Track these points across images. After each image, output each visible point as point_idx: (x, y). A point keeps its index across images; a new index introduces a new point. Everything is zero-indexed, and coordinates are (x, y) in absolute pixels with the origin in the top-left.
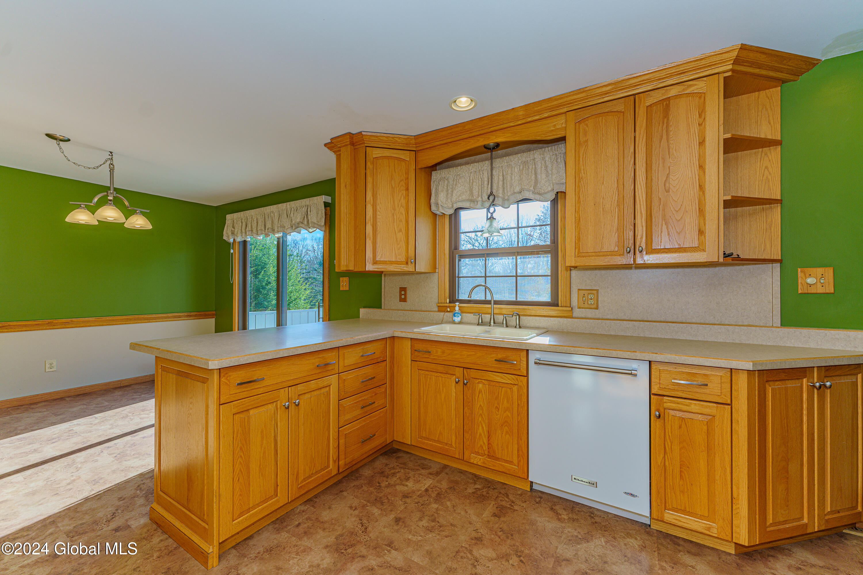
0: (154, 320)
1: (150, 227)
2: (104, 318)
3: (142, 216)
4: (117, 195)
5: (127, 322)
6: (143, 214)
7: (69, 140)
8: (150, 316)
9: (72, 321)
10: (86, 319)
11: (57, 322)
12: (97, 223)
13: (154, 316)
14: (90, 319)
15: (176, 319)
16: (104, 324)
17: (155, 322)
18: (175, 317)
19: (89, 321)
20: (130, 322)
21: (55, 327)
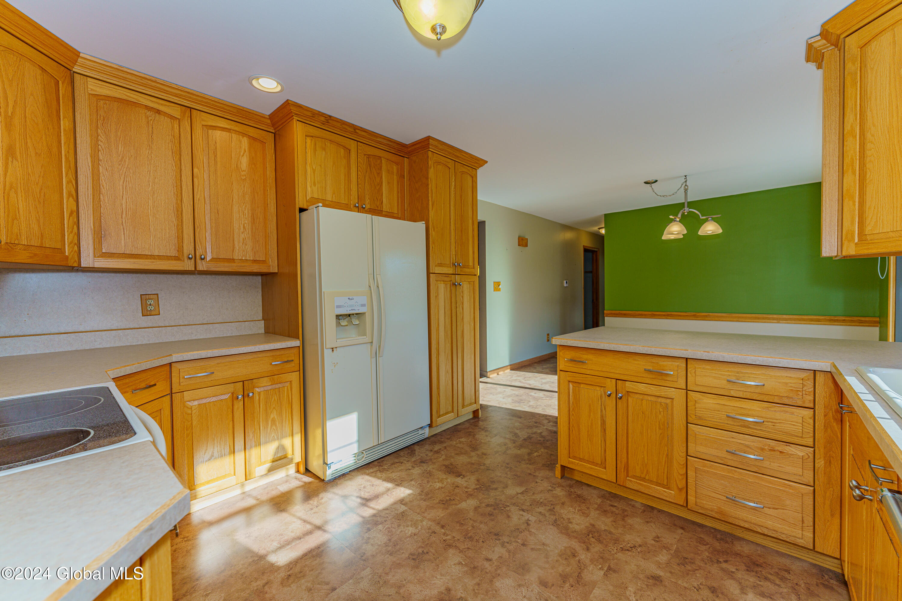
0: (784, 322)
1: (720, 231)
2: (734, 315)
3: (713, 222)
4: (690, 210)
5: (755, 321)
6: (714, 220)
7: (656, 181)
8: (780, 316)
9: (709, 315)
10: (720, 314)
11: (698, 314)
12: (682, 237)
13: (785, 317)
14: (723, 315)
15: (812, 322)
16: (735, 320)
17: (785, 323)
18: (812, 320)
19: (722, 317)
20: (758, 321)
21: (698, 319)
